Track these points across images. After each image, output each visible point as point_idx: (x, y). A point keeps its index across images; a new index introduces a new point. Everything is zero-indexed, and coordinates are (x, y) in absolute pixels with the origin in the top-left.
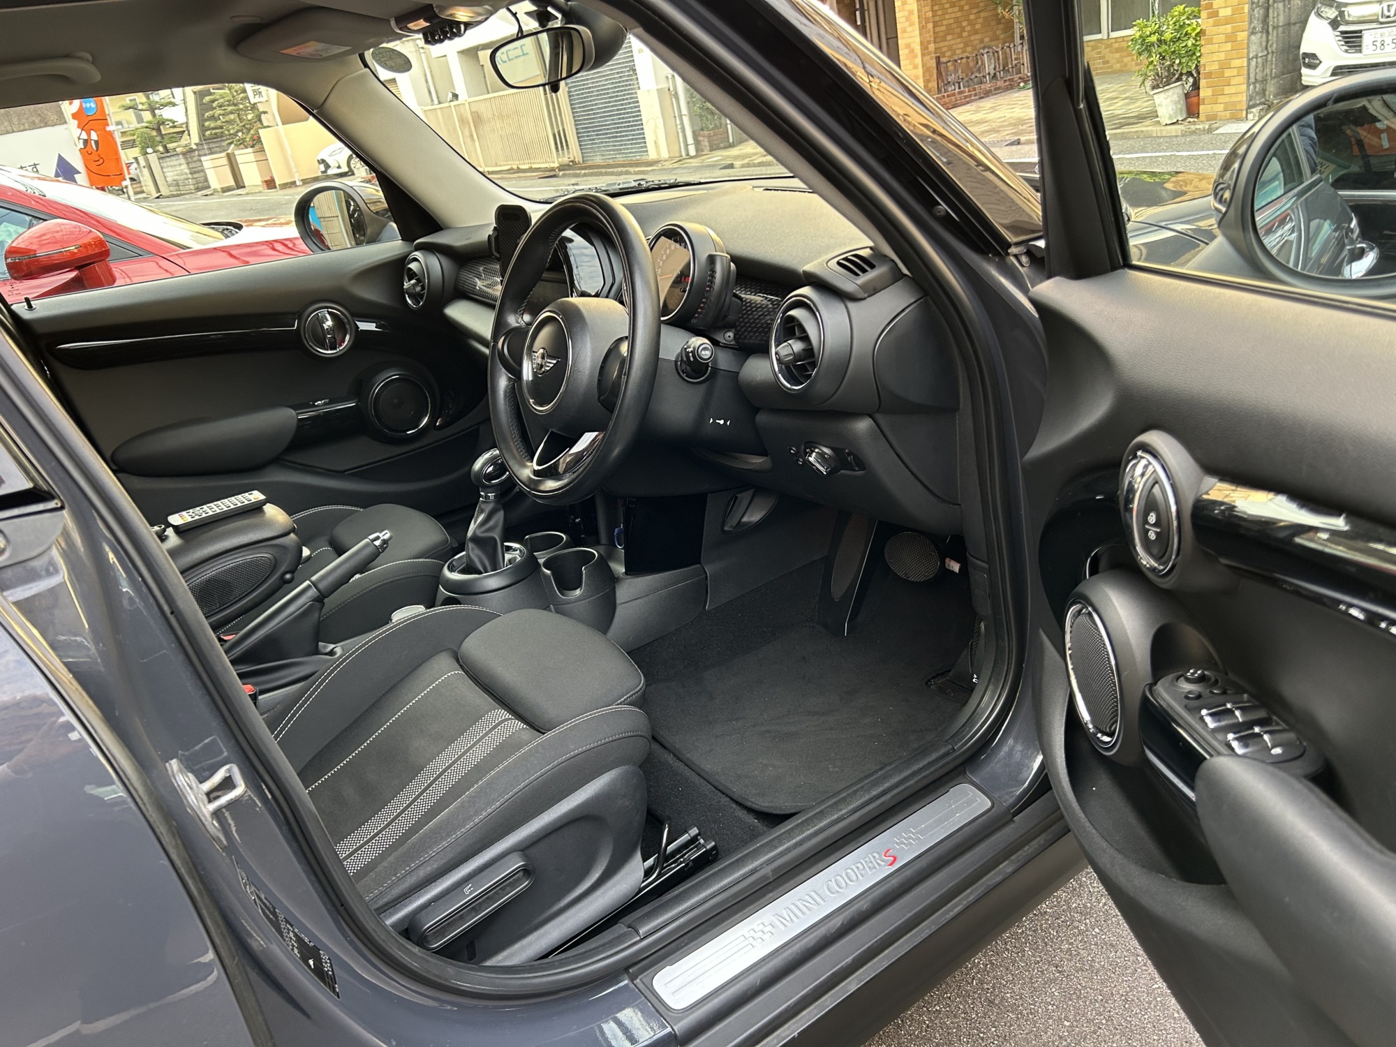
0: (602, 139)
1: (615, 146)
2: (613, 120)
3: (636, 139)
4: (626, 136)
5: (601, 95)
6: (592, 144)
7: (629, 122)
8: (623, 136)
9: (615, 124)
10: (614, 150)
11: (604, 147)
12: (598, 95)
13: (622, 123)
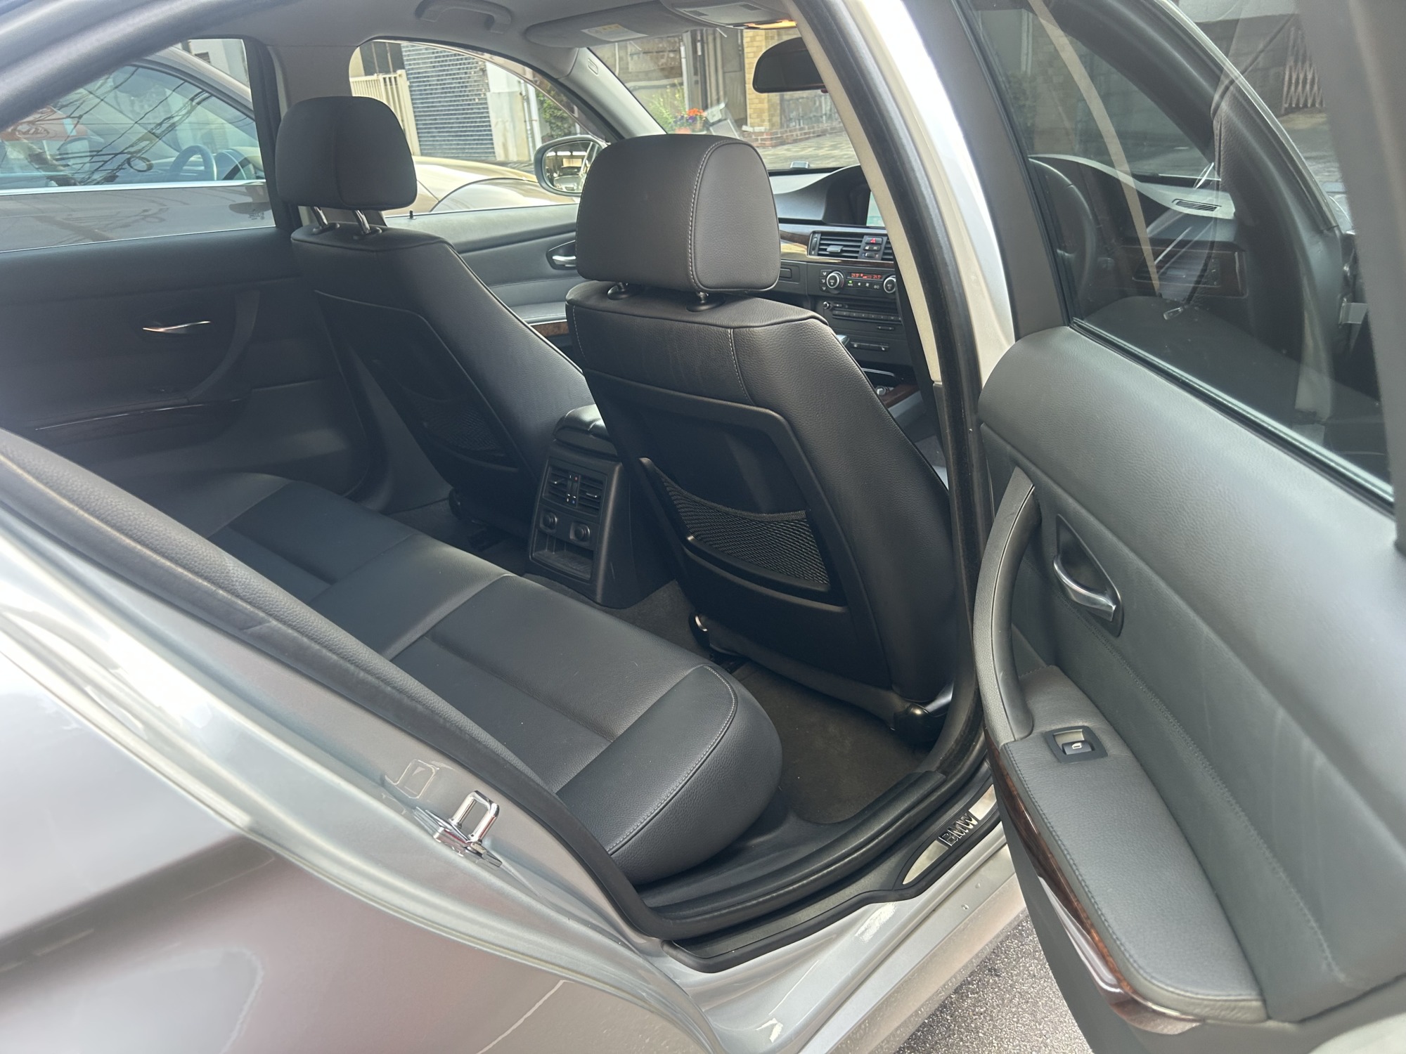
0: (445, 136)
1: (458, 144)
2: (457, 119)
3: (482, 140)
4: (472, 135)
5: (446, 93)
6: (434, 141)
7: (476, 122)
8: (468, 136)
9: (460, 123)
10: (457, 149)
11: (446, 145)
12: (442, 93)
13: (468, 122)
